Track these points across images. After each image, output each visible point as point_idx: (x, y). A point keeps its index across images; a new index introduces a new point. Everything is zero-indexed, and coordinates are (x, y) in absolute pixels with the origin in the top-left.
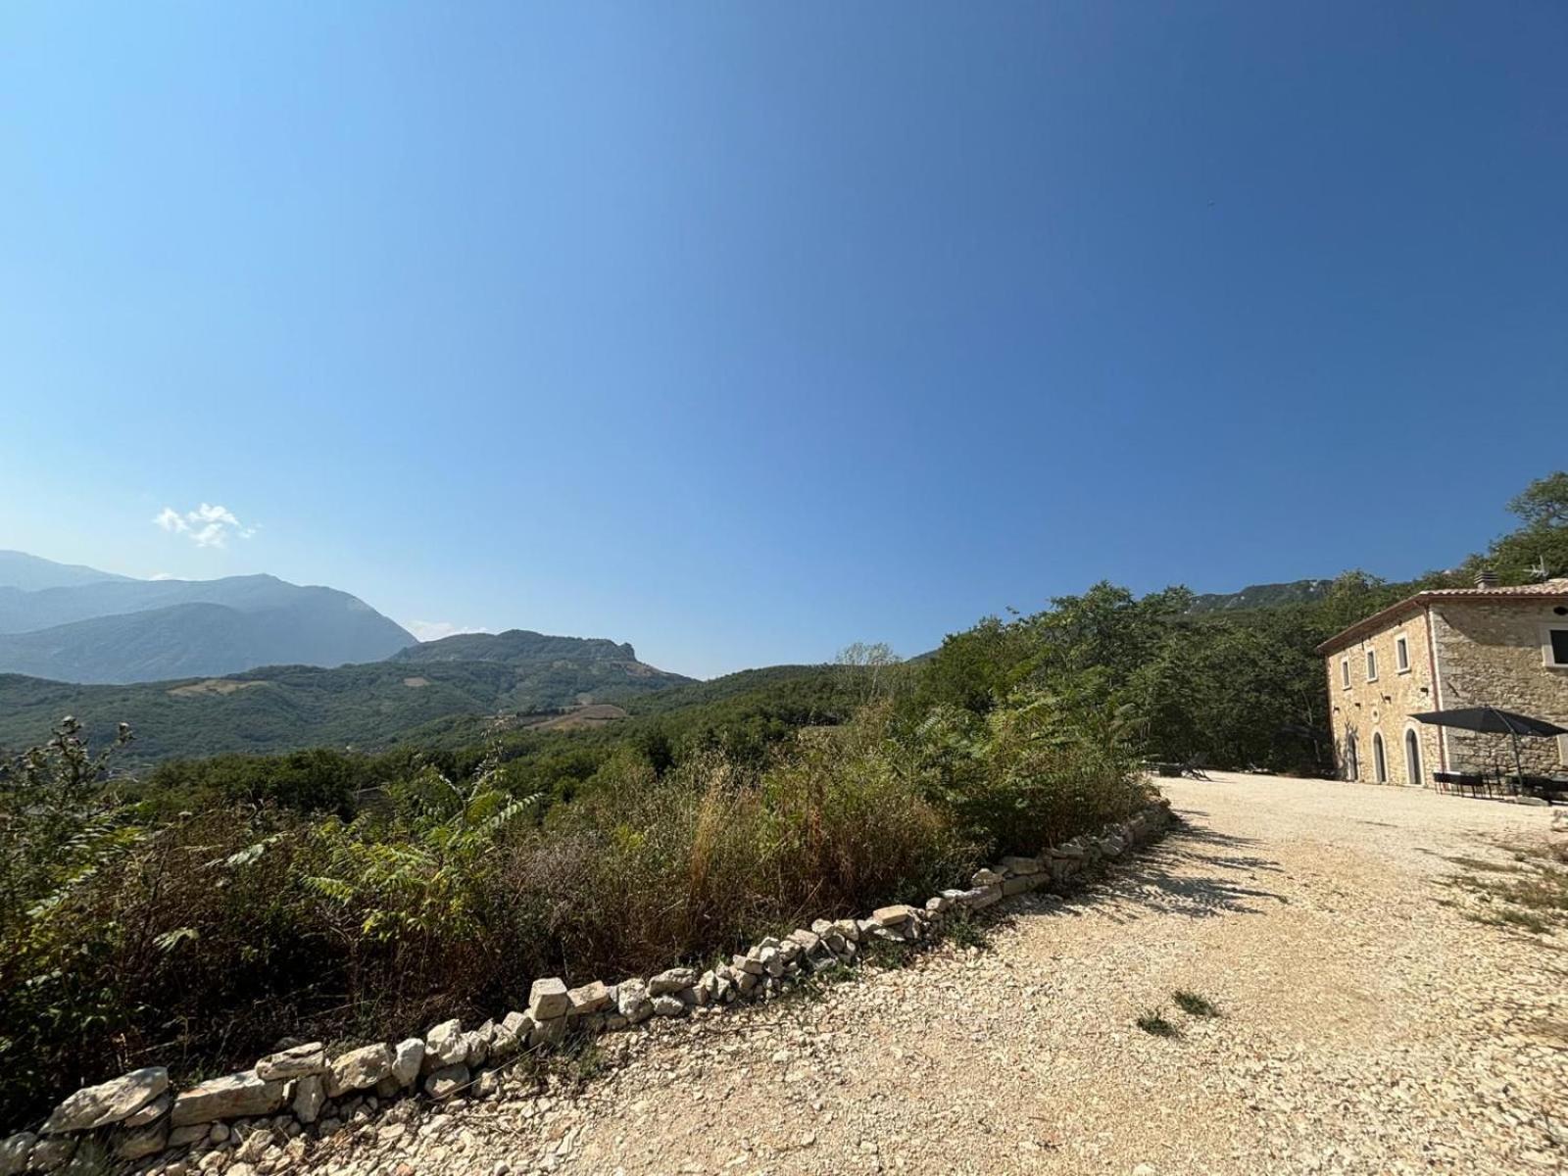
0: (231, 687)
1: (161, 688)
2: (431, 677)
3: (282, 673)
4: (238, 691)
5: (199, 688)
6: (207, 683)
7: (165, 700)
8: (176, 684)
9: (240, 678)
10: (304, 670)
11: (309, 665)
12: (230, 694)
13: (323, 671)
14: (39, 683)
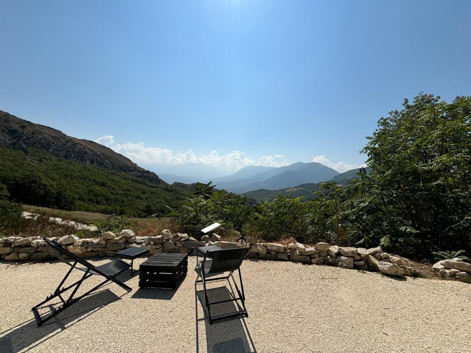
0: (296, 189)
1: (283, 190)
2: (343, 184)
3: (305, 186)
4: (297, 190)
5: (290, 190)
6: (291, 189)
7: (284, 193)
8: (286, 189)
9: (297, 187)
10: (310, 184)
11: (311, 183)
12: (296, 191)
13: (314, 184)
14: (266, 190)
